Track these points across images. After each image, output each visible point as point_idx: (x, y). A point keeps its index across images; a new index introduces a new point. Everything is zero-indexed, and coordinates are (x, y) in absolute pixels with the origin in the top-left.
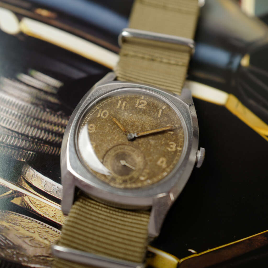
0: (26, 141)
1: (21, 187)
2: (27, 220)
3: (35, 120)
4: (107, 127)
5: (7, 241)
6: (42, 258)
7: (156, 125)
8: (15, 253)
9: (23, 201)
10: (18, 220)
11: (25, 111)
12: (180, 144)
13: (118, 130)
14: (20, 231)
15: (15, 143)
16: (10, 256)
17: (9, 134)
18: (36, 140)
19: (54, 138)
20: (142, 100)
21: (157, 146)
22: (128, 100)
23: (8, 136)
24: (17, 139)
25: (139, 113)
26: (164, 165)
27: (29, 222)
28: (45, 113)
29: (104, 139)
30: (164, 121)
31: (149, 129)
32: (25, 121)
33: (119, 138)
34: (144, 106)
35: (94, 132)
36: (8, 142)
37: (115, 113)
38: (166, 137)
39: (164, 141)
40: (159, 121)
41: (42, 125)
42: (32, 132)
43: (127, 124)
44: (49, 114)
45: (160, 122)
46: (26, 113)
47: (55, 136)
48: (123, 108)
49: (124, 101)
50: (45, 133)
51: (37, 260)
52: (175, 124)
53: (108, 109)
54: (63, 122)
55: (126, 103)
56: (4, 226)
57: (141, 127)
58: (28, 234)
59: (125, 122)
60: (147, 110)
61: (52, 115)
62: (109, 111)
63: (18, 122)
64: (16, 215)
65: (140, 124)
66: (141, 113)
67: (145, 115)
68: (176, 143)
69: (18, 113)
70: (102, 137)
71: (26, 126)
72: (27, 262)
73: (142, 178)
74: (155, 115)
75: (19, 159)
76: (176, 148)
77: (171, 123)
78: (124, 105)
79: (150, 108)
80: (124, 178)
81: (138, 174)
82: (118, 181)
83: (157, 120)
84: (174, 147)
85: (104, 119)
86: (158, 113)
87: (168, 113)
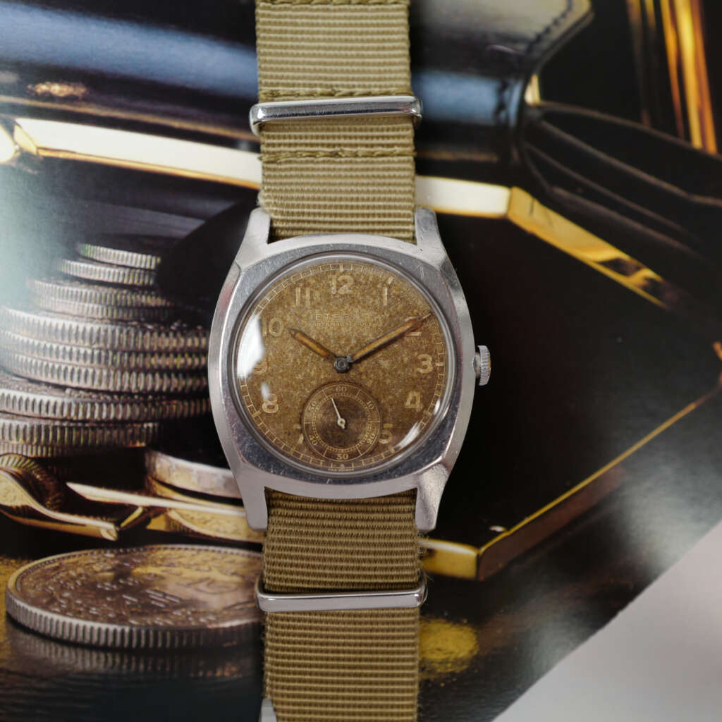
0: (131, 405)
1: (155, 495)
2: (188, 553)
3: (134, 355)
5: (168, 598)
6: (238, 607)
7: (384, 324)
8: (189, 613)
9: (169, 520)
10: (174, 557)
11: (105, 341)
12: (439, 354)
13: (311, 354)
14: (184, 576)
15: (112, 416)
16: (183, 622)
17: (93, 401)
18: (150, 397)
19: (183, 383)
20: (341, 274)
21: (396, 370)
22: (313, 281)
23: (93, 404)
24: (112, 405)
25: (343, 308)
26: (418, 406)
27: (193, 555)
28: (148, 334)
30: (398, 313)
31: (371, 337)
32: (113, 363)
34: (350, 289)
36: (96, 416)
37: (294, 318)
38: (409, 346)
39: (408, 355)
40: (388, 315)
41: (150, 363)
42: (137, 383)
44: (155, 335)
45: (390, 316)
46: (108, 346)
48: (309, 302)
49: (305, 286)
50: (162, 377)
51: (232, 613)
53: (280, 314)
55: (312, 289)
56: (153, 575)
57: (356, 337)
58: (198, 575)
59: (320, 333)
60: (358, 296)
61: (163, 335)
63: (101, 369)
64: (165, 549)
65: (351, 331)
66: (348, 305)
67: (357, 307)
68: (430, 354)
69: (93, 350)
70: (285, 379)
71: (119, 373)
72: (216, 622)
73: (384, 442)
74: (377, 302)
75: (131, 445)
76: (433, 365)
77: (412, 312)
78: (308, 295)
79: (363, 291)
80: (351, 449)
81: (373, 435)
82: (341, 458)
83: (383, 314)
84: (429, 363)
85: (278, 337)
86: (381, 297)
87: (402, 292)
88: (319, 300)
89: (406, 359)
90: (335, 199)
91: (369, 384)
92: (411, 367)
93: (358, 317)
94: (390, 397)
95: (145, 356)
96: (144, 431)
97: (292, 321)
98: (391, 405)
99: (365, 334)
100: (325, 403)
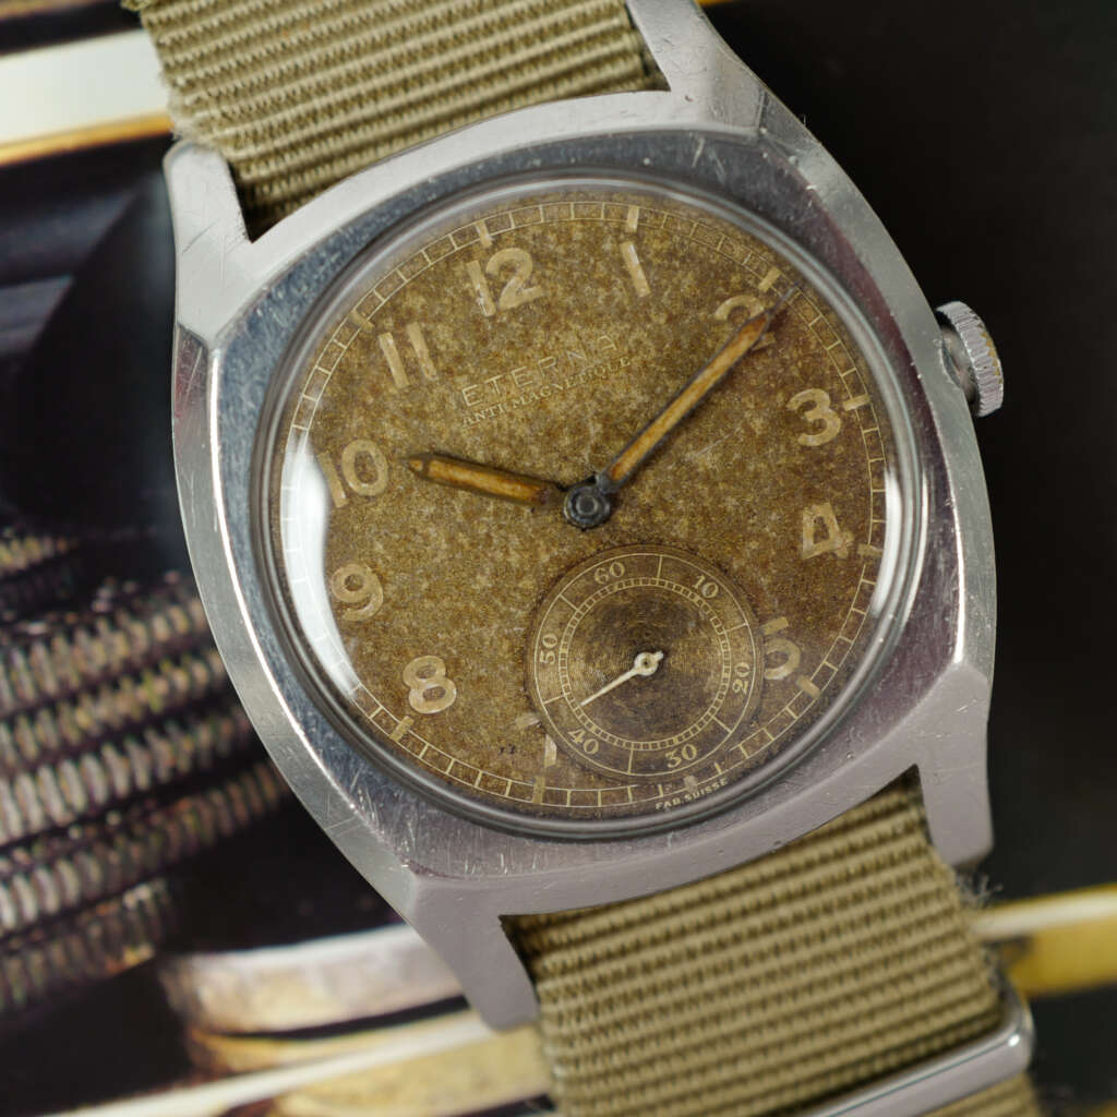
0: (70, 859)
3: (23, 723)
4: (432, 530)
7: (659, 350)
12: (842, 375)
13: (491, 508)
18: (114, 819)
19: (186, 745)
20: (490, 251)
21: (741, 465)
22: (417, 302)
24: (19, 882)
25: (530, 345)
26: (839, 541)
28: (39, 651)
29: (460, 605)
30: (687, 303)
31: (642, 401)
33: (529, 546)
34: (529, 284)
35: (387, 600)
37: (406, 425)
38: (752, 382)
39: (758, 410)
40: (662, 321)
41: (74, 723)
42: (62, 794)
43: (514, 443)
44: (60, 643)
45: (670, 319)
47: (185, 727)
48: (430, 366)
49: (402, 323)
50: (122, 751)
52: (751, 282)
53: (360, 427)
54: (161, 629)
55: (423, 325)
57: (597, 414)
59: (494, 440)
60: (560, 294)
61: (82, 637)
62: (372, 437)
65: (578, 401)
66: (542, 332)
67: (567, 328)
68: (819, 384)
70: (445, 603)
73: (781, 672)
74: (619, 294)
75: (112, 967)
76: (840, 411)
77: (727, 285)
78: (419, 346)
79: (569, 275)
80: (694, 729)
81: (743, 665)
82: (679, 761)
83: (649, 320)
84: (823, 410)
85: (379, 495)
86: (626, 274)
87: (677, 238)
88: (455, 346)
89: (758, 424)
90: (388, 41)
91: (681, 529)
92: (778, 440)
93: (581, 356)
94: (754, 545)
95: (55, 714)
96: (133, 917)
97: (402, 435)
98: (765, 565)
99: (619, 395)
100: (579, 629)
